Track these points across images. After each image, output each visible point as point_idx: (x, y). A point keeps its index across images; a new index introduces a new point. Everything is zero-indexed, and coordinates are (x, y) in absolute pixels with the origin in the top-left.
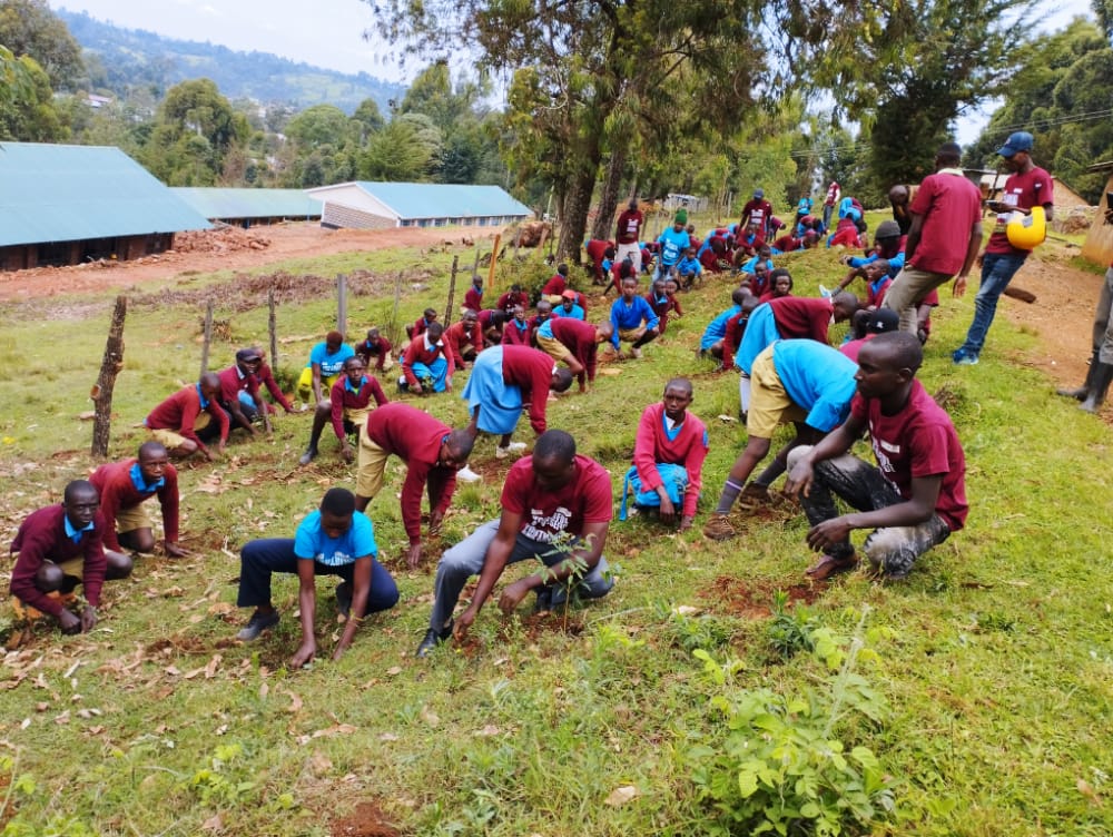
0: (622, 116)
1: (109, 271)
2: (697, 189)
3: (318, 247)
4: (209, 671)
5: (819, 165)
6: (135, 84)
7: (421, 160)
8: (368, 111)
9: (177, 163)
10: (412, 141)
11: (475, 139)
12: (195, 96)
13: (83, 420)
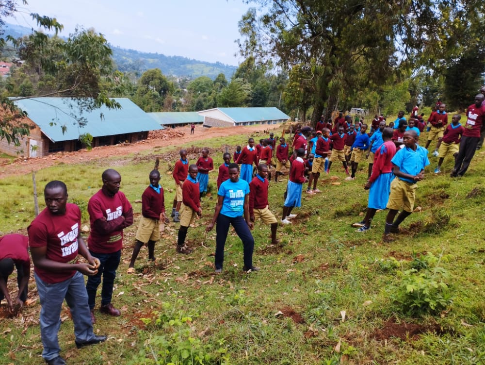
0: (336, 81)
1: (127, 147)
2: (364, 105)
3: (203, 135)
4: (211, 281)
5: (421, 93)
6: (129, 71)
7: (243, 98)
8: (221, 78)
9: (146, 103)
10: (240, 90)
11: (265, 88)
12: (153, 76)
13: (136, 203)
